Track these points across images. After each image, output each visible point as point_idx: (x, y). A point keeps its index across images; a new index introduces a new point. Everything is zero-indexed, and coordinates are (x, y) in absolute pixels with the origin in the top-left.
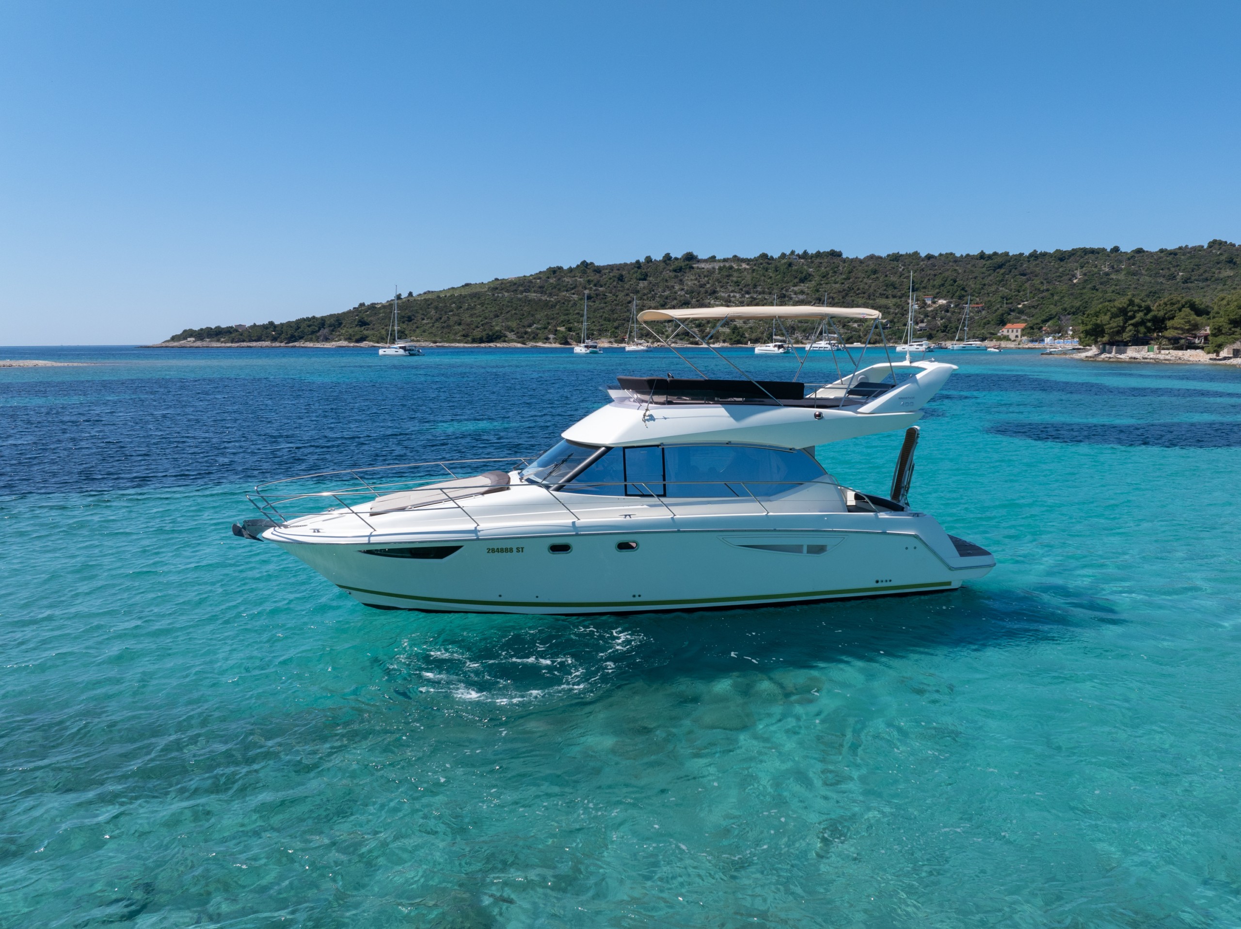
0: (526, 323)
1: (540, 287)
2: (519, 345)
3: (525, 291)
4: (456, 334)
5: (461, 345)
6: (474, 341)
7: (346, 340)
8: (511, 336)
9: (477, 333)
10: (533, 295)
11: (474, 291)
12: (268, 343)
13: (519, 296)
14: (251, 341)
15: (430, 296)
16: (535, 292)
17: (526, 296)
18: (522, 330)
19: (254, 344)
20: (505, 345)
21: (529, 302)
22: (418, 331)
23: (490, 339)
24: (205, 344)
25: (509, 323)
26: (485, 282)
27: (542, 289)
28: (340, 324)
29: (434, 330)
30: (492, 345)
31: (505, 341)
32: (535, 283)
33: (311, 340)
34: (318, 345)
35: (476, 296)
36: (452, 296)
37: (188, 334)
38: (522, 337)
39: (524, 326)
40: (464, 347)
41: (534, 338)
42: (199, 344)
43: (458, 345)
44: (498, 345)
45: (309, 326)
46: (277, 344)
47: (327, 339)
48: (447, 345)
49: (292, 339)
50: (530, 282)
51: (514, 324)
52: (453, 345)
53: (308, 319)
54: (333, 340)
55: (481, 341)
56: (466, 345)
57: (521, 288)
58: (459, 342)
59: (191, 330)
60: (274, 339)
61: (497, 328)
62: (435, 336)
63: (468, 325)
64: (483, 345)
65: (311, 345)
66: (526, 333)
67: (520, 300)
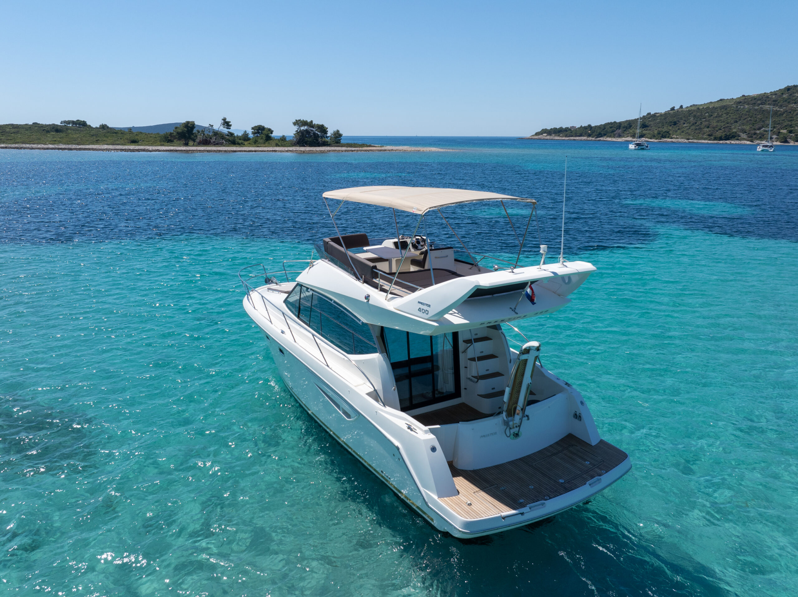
0: (757, 126)
1: (774, 101)
2: (748, 143)
3: (762, 104)
4: (704, 133)
5: (706, 141)
6: (715, 139)
7: (631, 136)
8: (743, 136)
9: (718, 134)
10: (767, 107)
11: (724, 104)
12: (585, 138)
13: (756, 107)
14: (576, 136)
15: (693, 108)
16: (769, 104)
17: (761, 108)
18: (753, 132)
19: (577, 138)
20: (737, 142)
21: (763, 111)
22: (679, 131)
23: (727, 138)
24: (551, 137)
25: (745, 127)
26: (735, 98)
27: (775, 103)
28: (631, 126)
29: (689, 131)
30: (728, 142)
31: (738, 140)
32: (771, 98)
33: (610, 137)
34: (614, 140)
35: (724, 108)
36: (708, 108)
37: (544, 131)
38: (751, 137)
39: (755, 129)
40: (708, 143)
41: (760, 138)
42: (548, 137)
43: (703, 141)
44: (733, 142)
45: (611, 128)
46: (590, 138)
47: (620, 136)
48: (695, 141)
49: (600, 135)
50: (768, 97)
51: (747, 128)
52: (700, 141)
53: (611, 123)
54: (624, 137)
55: (721, 139)
56: (709, 142)
57: (759, 102)
58: (705, 139)
59: (546, 129)
60: (589, 135)
61: (734, 130)
62: (689, 135)
63: (713, 128)
64: (721, 142)
65: (609, 139)
66: (755, 134)
67: (756, 110)
